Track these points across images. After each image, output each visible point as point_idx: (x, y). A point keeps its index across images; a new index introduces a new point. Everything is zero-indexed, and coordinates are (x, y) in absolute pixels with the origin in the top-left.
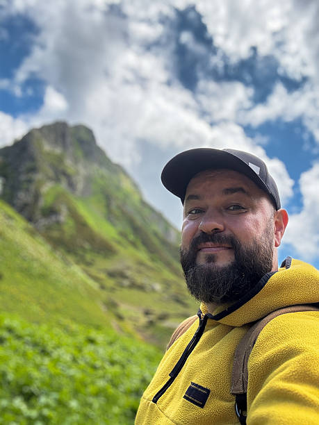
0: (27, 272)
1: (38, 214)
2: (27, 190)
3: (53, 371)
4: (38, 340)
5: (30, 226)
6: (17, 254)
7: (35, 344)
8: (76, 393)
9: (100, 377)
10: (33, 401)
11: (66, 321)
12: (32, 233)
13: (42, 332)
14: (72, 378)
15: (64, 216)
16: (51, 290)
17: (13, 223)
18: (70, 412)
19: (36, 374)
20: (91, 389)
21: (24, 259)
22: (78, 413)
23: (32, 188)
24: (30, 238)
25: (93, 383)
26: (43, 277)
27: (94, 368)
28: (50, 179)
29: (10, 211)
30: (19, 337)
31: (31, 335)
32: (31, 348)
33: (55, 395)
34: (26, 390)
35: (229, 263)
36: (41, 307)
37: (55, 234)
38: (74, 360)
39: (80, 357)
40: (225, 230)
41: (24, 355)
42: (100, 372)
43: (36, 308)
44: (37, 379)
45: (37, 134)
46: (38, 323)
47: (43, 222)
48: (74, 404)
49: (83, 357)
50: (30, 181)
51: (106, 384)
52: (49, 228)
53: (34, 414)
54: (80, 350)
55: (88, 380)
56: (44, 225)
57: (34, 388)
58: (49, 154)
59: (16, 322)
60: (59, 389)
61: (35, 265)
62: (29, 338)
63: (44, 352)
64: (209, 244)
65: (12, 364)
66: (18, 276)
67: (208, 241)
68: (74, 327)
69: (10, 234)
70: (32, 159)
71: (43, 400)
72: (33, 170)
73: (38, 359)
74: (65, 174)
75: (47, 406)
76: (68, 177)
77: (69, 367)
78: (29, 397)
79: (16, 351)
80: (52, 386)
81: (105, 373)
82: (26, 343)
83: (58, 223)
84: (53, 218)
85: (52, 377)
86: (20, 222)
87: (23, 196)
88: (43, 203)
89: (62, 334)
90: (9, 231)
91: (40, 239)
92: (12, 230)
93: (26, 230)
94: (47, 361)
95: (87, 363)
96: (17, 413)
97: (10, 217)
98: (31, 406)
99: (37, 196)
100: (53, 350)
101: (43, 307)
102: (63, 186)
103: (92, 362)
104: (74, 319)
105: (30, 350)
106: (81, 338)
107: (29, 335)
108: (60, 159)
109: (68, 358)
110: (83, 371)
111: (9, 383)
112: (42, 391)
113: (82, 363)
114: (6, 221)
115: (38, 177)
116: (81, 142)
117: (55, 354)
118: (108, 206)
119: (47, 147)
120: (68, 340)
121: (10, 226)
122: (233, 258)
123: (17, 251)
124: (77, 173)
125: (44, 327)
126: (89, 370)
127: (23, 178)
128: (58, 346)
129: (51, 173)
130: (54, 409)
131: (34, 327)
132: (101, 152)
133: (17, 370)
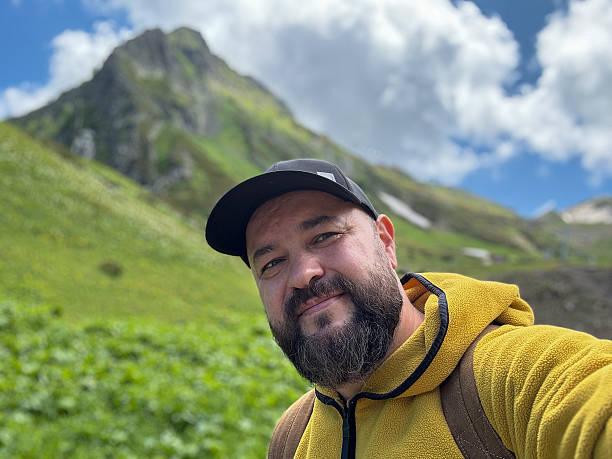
0: (155, 256)
1: (153, 172)
2: (129, 140)
3: (211, 385)
4: (185, 347)
5: (146, 191)
6: (136, 234)
7: (183, 353)
8: (247, 410)
9: (278, 381)
10: (189, 432)
11: (220, 313)
12: (151, 201)
13: (189, 334)
14: (238, 390)
15: (189, 169)
16: (193, 274)
17: (119, 192)
18: (241, 436)
19: (187, 393)
20: (267, 400)
21: (147, 240)
22: (253, 435)
23: (136, 135)
24: (149, 207)
25: (269, 391)
26: (178, 258)
27: (269, 368)
28: (156, 118)
29: (113, 176)
30: (158, 348)
31: (175, 342)
32: (177, 358)
33: (218, 418)
34: (177, 419)
35: (350, 315)
36: (184, 300)
37: (183, 195)
38: (239, 363)
39: (247, 358)
40: (325, 273)
41: (169, 370)
42: (278, 374)
43: (176, 302)
44: (188, 401)
45: (123, 55)
46: (183, 322)
47: (163, 182)
48: (246, 425)
49: (250, 357)
50: (129, 127)
51: (287, 387)
52: (172, 189)
53: (192, 449)
54: (245, 348)
55: (262, 387)
56: (165, 187)
57: (186, 415)
58: (146, 81)
59: (151, 328)
60: (223, 409)
61: (164, 244)
62: (172, 347)
63: (197, 361)
64: (312, 301)
65: (154, 386)
66: (144, 264)
67: (309, 297)
68: (234, 317)
69: (118, 208)
70: (126, 94)
71: (203, 427)
72: (130, 109)
73: (189, 373)
74: (176, 106)
75: (209, 435)
76: (182, 110)
77: (234, 375)
78: (182, 428)
79: (157, 367)
80: (211, 406)
81: (284, 373)
82: (169, 354)
83: (183, 179)
84: (176, 173)
85: (210, 393)
86: (130, 189)
87: (125, 151)
88: (154, 155)
89: (219, 331)
90: (117, 204)
91: (163, 207)
92: (121, 202)
93: (140, 197)
94: (201, 373)
95: (257, 364)
96: (169, 452)
97: (114, 185)
98: (187, 440)
99: (145, 147)
100: (209, 356)
101: (186, 298)
102: (178, 124)
103: (265, 360)
104: (232, 307)
105: (176, 363)
106: (245, 331)
107: (172, 342)
108: (164, 86)
109: (229, 362)
110: (254, 376)
111: (152, 414)
112: (199, 416)
113: (250, 366)
114: (111, 191)
115: (140, 118)
116: (189, 53)
117: (212, 361)
118: (247, 141)
119: (142, 72)
120: (226, 338)
121: (115, 198)
122: (352, 306)
123: (135, 230)
124: (193, 101)
125: (192, 327)
126: (263, 373)
127: (119, 124)
128: (214, 350)
129: (156, 109)
130: (219, 438)
131: (178, 328)
132: (220, 62)
133: (160, 394)
